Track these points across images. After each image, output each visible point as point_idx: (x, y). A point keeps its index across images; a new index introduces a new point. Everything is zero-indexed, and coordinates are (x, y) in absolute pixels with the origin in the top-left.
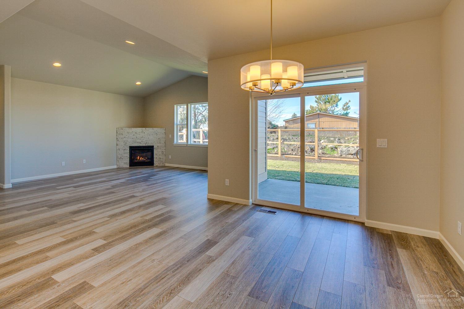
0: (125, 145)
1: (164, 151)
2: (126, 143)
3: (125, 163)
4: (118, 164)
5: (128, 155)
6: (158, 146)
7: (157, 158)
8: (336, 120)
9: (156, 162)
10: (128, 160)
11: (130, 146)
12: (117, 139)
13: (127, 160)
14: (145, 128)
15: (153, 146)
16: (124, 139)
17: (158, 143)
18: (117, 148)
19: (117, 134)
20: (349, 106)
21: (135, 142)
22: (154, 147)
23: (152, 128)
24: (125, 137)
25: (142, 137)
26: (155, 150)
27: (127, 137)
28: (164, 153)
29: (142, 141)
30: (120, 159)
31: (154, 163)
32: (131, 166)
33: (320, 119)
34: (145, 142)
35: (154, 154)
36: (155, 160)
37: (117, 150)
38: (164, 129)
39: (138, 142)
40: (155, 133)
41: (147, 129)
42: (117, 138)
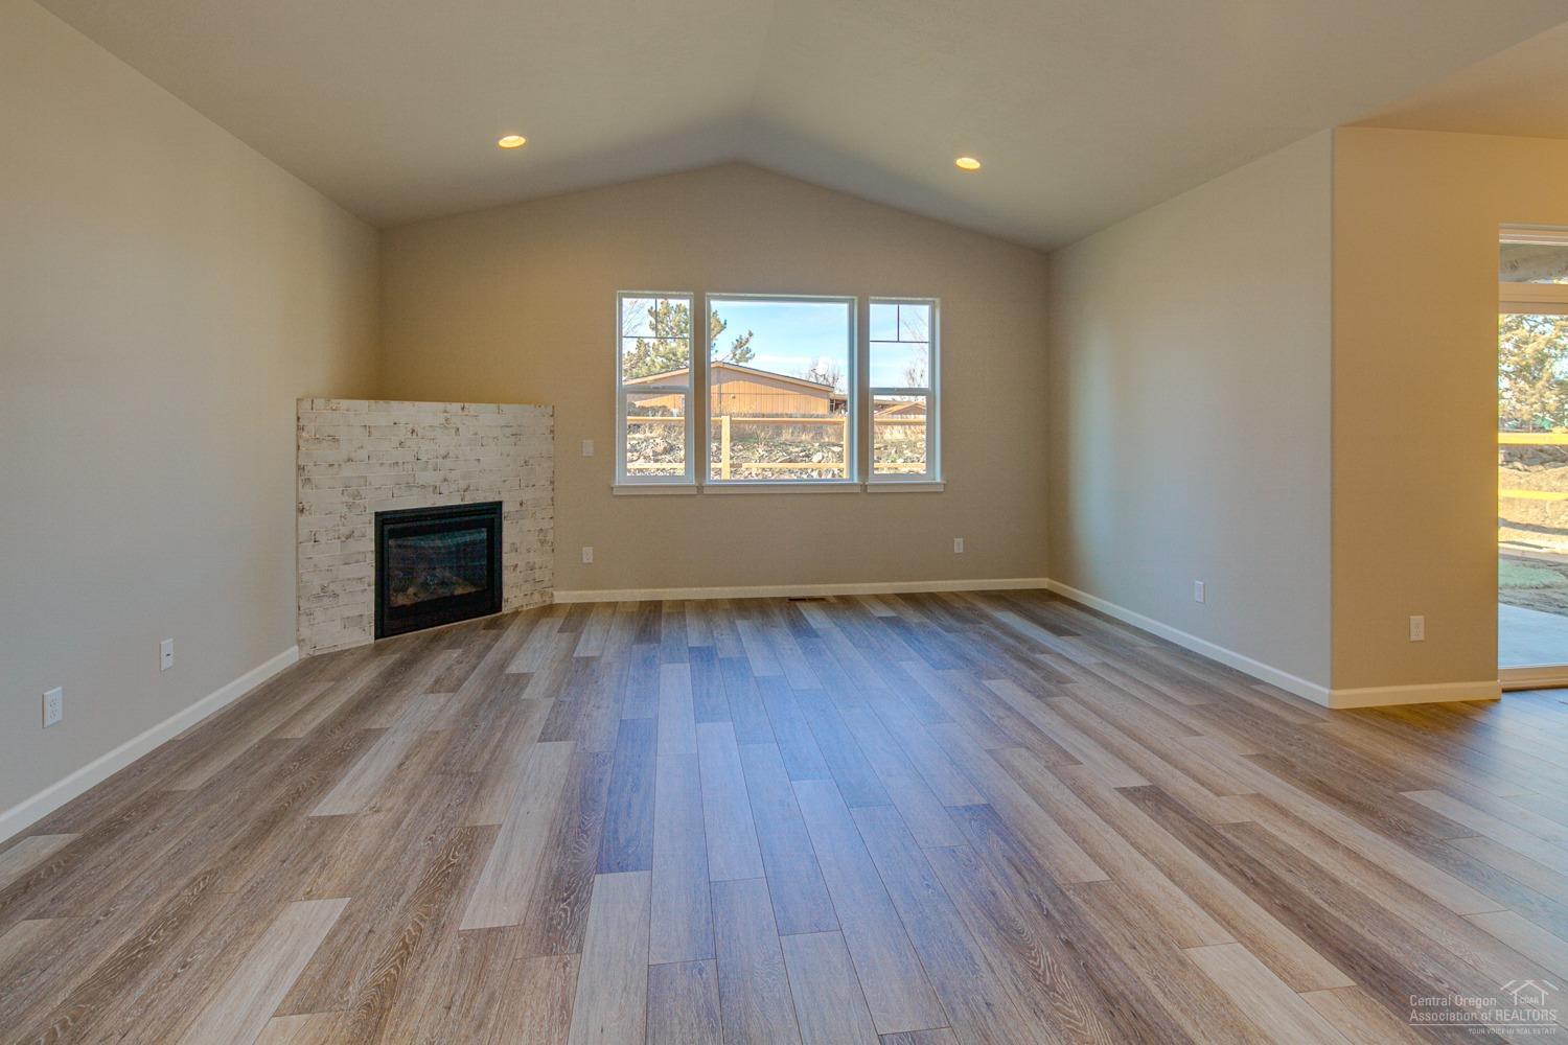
0: (350, 507)
1: (547, 524)
2: (357, 495)
3: (348, 622)
4: (305, 633)
5: (368, 571)
6: (521, 504)
7: (516, 566)
8: (769, 389)
9: (515, 593)
10: (370, 597)
11: (380, 510)
12: (300, 468)
13: (365, 603)
14: (459, 405)
15: (500, 503)
16: (348, 471)
17: (523, 485)
18: (304, 533)
19: (298, 437)
20: (748, 351)
21: (409, 486)
22: (505, 509)
23: (493, 406)
24: (353, 455)
25: (444, 457)
26: (506, 524)
27: (363, 454)
28: (550, 537)
29: (445, 480)
30: (318, 597)
31: (505, 596)
32: (383, 636)
33: (724, 385)
34: (463, 484)
35: (506, 547)
36: (508, 578)
37: (299, 543)
38: (550, 410)
39: (423, 487)
40: (509, 431)
41: (472, 407)
42: (301, 463)
